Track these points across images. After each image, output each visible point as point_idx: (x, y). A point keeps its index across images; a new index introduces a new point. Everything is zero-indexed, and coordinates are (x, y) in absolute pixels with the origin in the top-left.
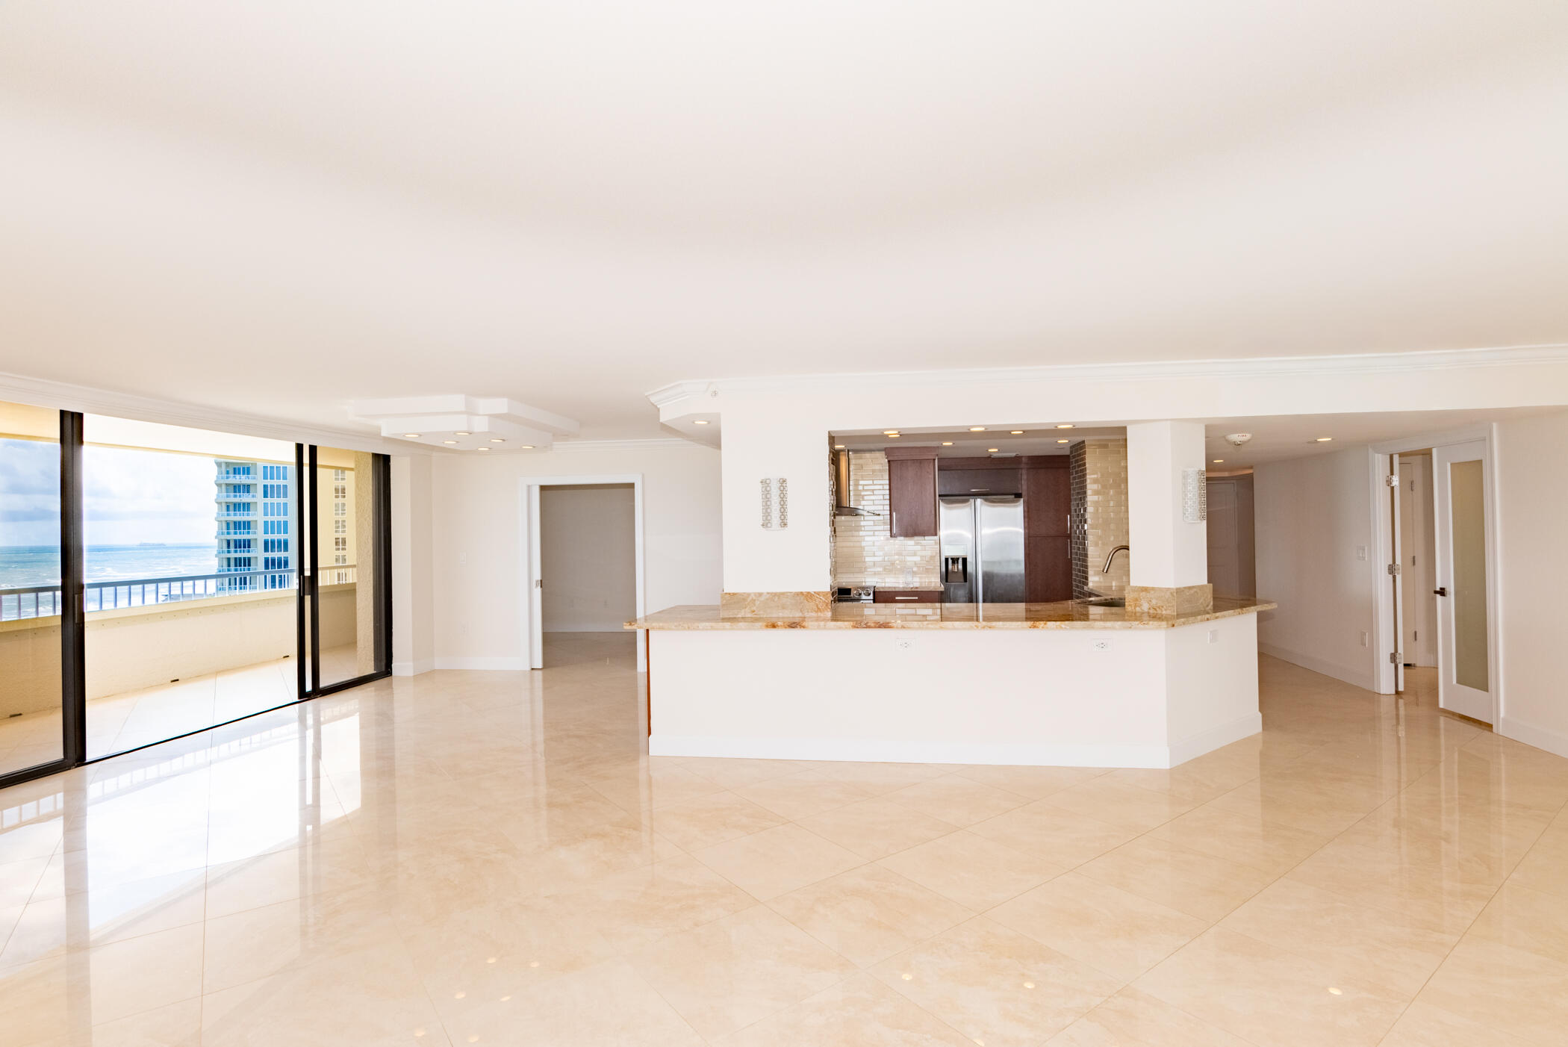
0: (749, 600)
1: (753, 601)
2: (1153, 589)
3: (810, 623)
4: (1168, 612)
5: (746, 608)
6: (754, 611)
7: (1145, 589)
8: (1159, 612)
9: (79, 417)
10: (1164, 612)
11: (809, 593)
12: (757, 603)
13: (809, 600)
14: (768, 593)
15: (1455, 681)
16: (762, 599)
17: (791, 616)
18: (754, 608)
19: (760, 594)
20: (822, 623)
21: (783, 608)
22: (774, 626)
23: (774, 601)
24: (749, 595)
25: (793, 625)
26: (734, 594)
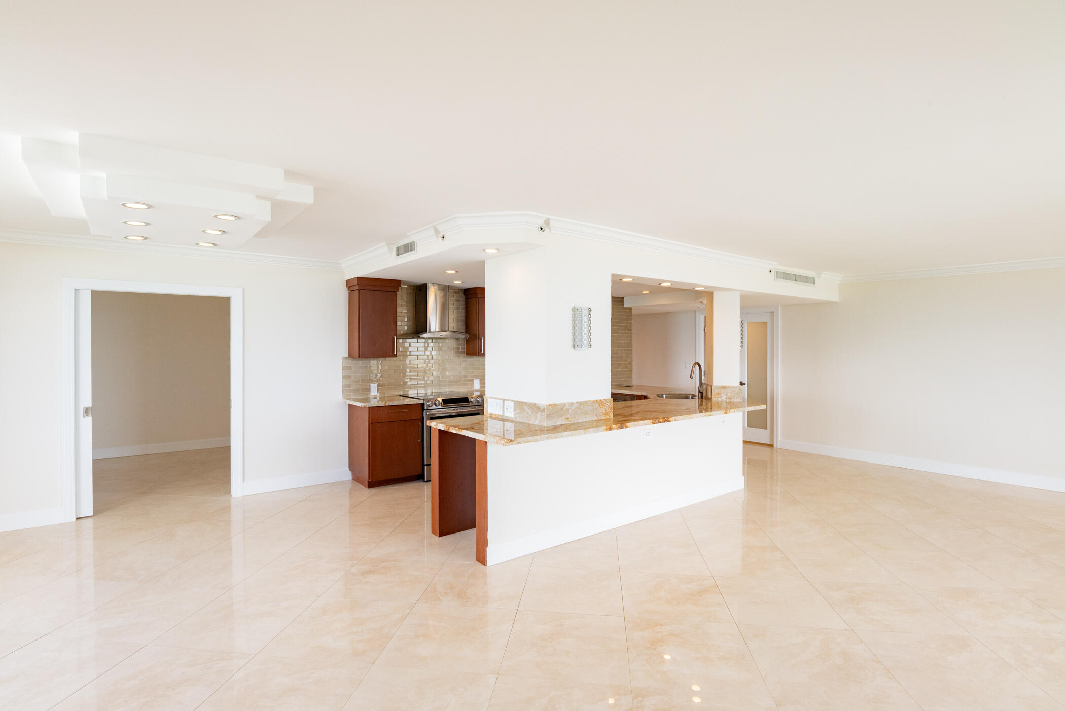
0: (565, 410)
1: (567, 410)
2: (729, 387)
4: (738, 400)
5: (562, 416)
6: (568, 419)
7: (724, 388)
8: (732, 400)
10: (735, 400)
11: (601, 400)
12: (570, 411)
13: (602, 406)
14: (577, 402)
15: (746, 426)
16: (573, 407)
17: (590, 420)
18: (568, 416)
19: (572, 404)
21: (586, 414)
23: (580, 408)
26: (555, 405)
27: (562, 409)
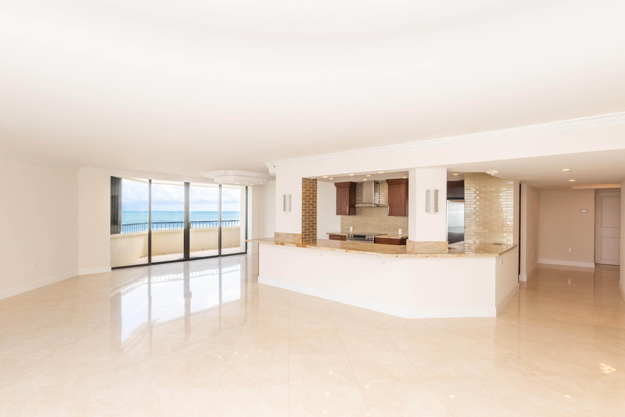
3: (286, 244)
6: (282, 239)
9: (151, 180)
13: (296, 237)
16: (284, 235)
19: (284, 233)
20: (289, 244)
21: (289, 239)
22: (277, 244)
24: (281, 233)
25: (282, 244)
26: (278, 233)
27: (280, 235)
